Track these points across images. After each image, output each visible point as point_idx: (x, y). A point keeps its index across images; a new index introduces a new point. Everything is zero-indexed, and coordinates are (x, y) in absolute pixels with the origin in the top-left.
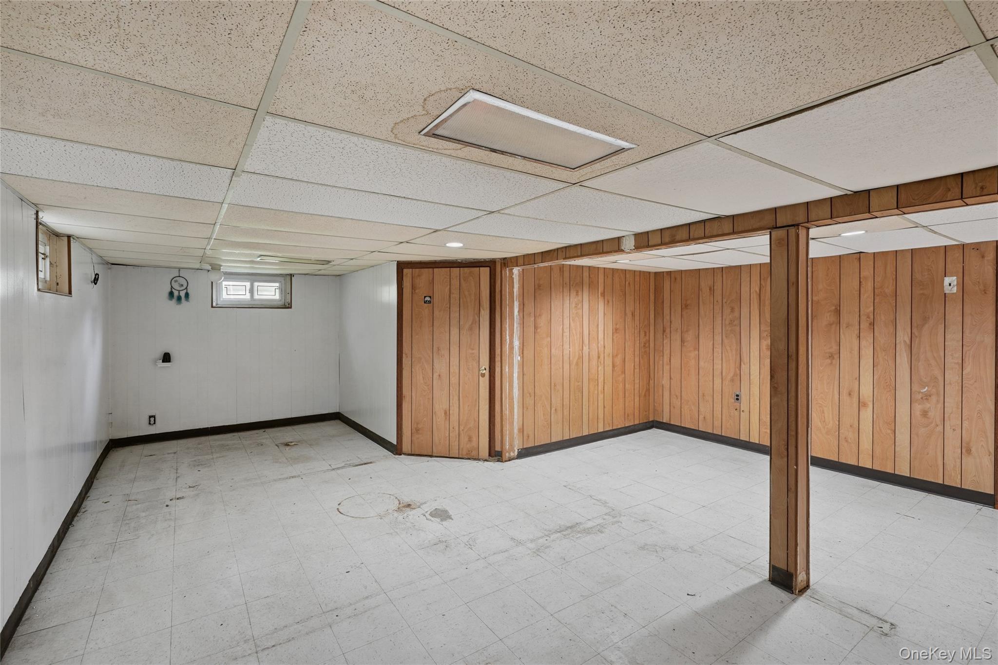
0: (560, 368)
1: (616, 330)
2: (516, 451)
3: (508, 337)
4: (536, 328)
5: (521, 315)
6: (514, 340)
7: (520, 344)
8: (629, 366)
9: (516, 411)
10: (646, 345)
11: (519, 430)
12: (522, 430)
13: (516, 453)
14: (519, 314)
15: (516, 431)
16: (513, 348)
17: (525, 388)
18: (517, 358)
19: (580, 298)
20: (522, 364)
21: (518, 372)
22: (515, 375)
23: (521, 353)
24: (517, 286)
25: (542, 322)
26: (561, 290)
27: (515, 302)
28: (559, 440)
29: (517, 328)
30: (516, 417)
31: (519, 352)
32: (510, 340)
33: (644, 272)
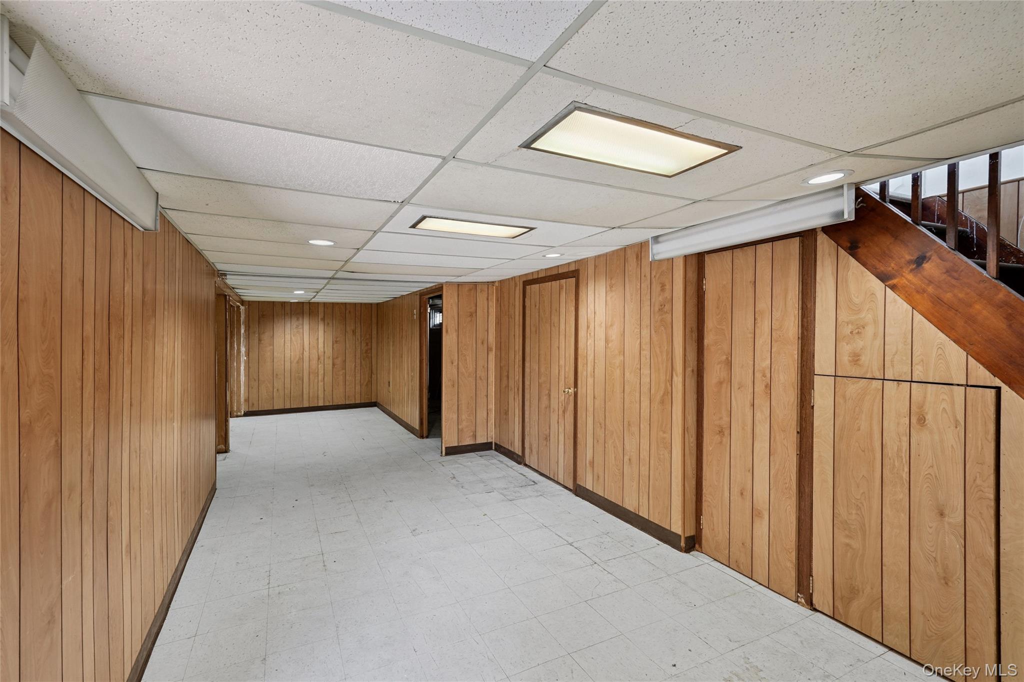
0: (282, 365)
1: (336, 342)
2: (243, 412)
3: (235, 346)
4: (260, 340)
5: (247, 333)
6: (241, 347)
7: (246, 349)
8: (350, 365)
9: (242, 389)
10: (368, 351)
11: (245, 400)
12: (247, 400)
13: (243, 413)
14: (245, 333)
15: (242, 400)
16: (240, 352)
17: (250, 375)
18: (243, 358)
19: (301, 322)
20: (248, 362)
21: (245, 367)
22: (242, 368)
23: (247, 355)
24: (244, 316)
25: (266, 337)
26: (283, 317)
27: (242, 326)
28: (281, 408)
29: (243, 340)
30: (242, 392)
31: (246, 354)
32: (237, 348)
33: (365, 304)
